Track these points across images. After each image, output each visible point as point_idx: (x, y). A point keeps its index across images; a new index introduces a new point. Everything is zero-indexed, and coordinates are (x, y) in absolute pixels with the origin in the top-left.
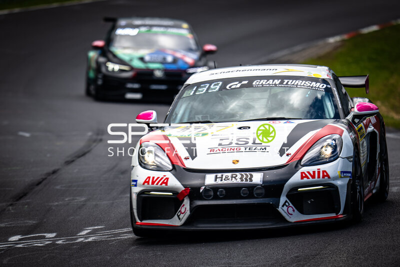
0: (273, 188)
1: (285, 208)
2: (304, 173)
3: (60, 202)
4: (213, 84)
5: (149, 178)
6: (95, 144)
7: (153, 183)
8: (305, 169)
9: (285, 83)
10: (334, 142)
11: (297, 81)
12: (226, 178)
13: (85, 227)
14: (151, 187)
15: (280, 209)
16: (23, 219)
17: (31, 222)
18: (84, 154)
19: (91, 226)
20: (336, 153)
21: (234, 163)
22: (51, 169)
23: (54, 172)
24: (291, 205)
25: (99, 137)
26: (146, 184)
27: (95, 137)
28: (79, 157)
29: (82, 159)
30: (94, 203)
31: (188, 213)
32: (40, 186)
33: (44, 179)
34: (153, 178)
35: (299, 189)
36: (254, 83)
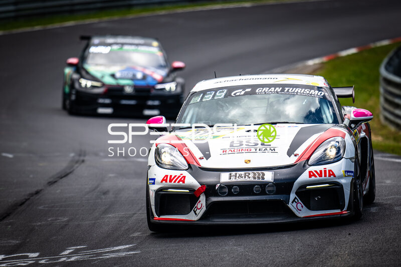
0: (283, 186)
1: (295, 204)
2: (312, 172)
3: (43, 222)
4: (218, 92)
5: (167, 176)
6: (77, 165)
7: (171, 181)
8: (312, 169)
9: (286, 91)
10: (337, 144)
11: (297, 89)
12: (239, 176)
13: (67, 247)
14: (169, 185)
15: (290, 205)
16: (6, 239)
17: (15, 242)
18: (66, 175)
19: (74, 246)
20: (340, 154)
21: (246, 163)
22: (35, 190)
23: (37, 193)
24: (300, 201)
25: (82, 158)
26: (164, 182)
27: (77, 158)
28: (62, 178)
29: (64, 180)
30: (77, 223)
31: (204, 209)
32: (23, 206)
33: (27, 200)
34: (171, 176)
35: (308, 187)
36: (257, 91)
